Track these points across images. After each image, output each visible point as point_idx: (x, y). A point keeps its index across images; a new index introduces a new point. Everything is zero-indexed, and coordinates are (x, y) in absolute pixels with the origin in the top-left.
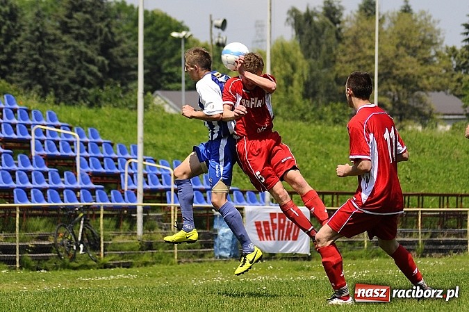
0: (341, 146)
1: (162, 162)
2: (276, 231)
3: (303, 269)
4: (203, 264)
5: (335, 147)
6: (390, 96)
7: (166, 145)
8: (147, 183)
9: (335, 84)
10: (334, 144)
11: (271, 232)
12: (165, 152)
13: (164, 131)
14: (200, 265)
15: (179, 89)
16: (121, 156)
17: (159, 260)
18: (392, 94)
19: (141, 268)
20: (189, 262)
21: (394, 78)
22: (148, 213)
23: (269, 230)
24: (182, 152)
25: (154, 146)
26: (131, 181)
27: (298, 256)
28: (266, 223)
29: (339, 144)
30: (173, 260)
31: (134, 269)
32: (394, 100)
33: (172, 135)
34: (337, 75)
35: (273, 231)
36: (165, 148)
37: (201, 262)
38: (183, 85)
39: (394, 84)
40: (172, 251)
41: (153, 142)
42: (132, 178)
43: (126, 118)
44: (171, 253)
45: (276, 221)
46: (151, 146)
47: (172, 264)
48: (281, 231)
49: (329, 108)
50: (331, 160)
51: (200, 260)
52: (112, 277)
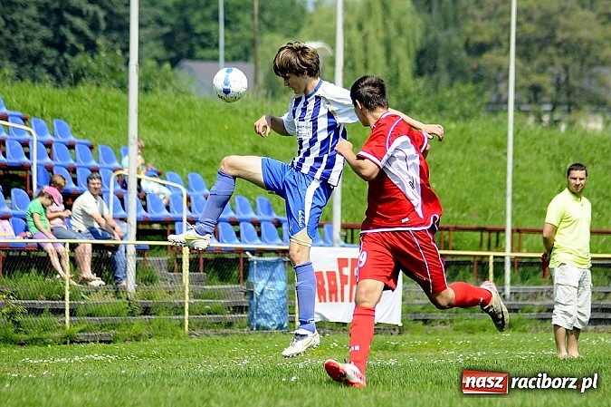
0: (459, 153)
1: (171, 176)
2: (347, 288)
3: (386, 348)
4: (229, 338)
5: (451, 154)
6: (552, 74)
7: (180, 148)
8: (145, 208)
9: (464, 54)
10: (448, 149)
11: (339, 289)
12: (177, 159)
13: (177, 126)
14: (224, 340)
15: (216, 59)
16: (105, 165)
17: (160, 332)
18: (556, 72)
19: (129, 344)
20: (207, 335)
21: (559, 45)
22: (144, 256)
23: (336, 286)
24: (204, 159)
25: (160, 150)
26: (120, 204)
27: (382, 327)
28: (331, 275)
29: (456, 150)
30: (182, 332)
31: (118, 346)
32: (558, 79)
33: (189, 132)
34: (468, 40)
35: (342, 287)
36: (177, 152)
37: (227, 334)
38: (222, 53)
39: (559, 55)
40: (181, 317)
41: (159, 143)
42: (122, 200)
43: (117, 105)
44: (180, 320)
45: (347, 271)
46: (155, 151)
47: (179, 338)
48: (355, 287)
49: (454, 92)
50: (443, 175)
51: (225, 331)
52: (77, 358)
